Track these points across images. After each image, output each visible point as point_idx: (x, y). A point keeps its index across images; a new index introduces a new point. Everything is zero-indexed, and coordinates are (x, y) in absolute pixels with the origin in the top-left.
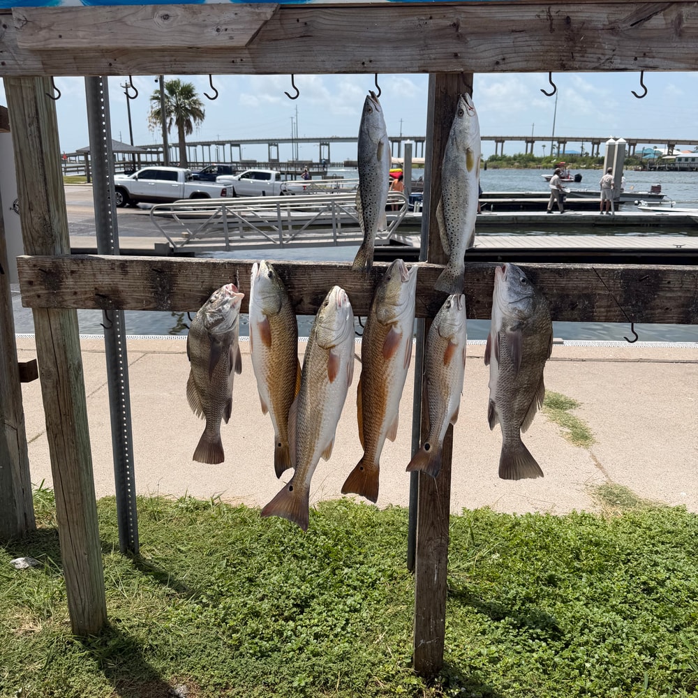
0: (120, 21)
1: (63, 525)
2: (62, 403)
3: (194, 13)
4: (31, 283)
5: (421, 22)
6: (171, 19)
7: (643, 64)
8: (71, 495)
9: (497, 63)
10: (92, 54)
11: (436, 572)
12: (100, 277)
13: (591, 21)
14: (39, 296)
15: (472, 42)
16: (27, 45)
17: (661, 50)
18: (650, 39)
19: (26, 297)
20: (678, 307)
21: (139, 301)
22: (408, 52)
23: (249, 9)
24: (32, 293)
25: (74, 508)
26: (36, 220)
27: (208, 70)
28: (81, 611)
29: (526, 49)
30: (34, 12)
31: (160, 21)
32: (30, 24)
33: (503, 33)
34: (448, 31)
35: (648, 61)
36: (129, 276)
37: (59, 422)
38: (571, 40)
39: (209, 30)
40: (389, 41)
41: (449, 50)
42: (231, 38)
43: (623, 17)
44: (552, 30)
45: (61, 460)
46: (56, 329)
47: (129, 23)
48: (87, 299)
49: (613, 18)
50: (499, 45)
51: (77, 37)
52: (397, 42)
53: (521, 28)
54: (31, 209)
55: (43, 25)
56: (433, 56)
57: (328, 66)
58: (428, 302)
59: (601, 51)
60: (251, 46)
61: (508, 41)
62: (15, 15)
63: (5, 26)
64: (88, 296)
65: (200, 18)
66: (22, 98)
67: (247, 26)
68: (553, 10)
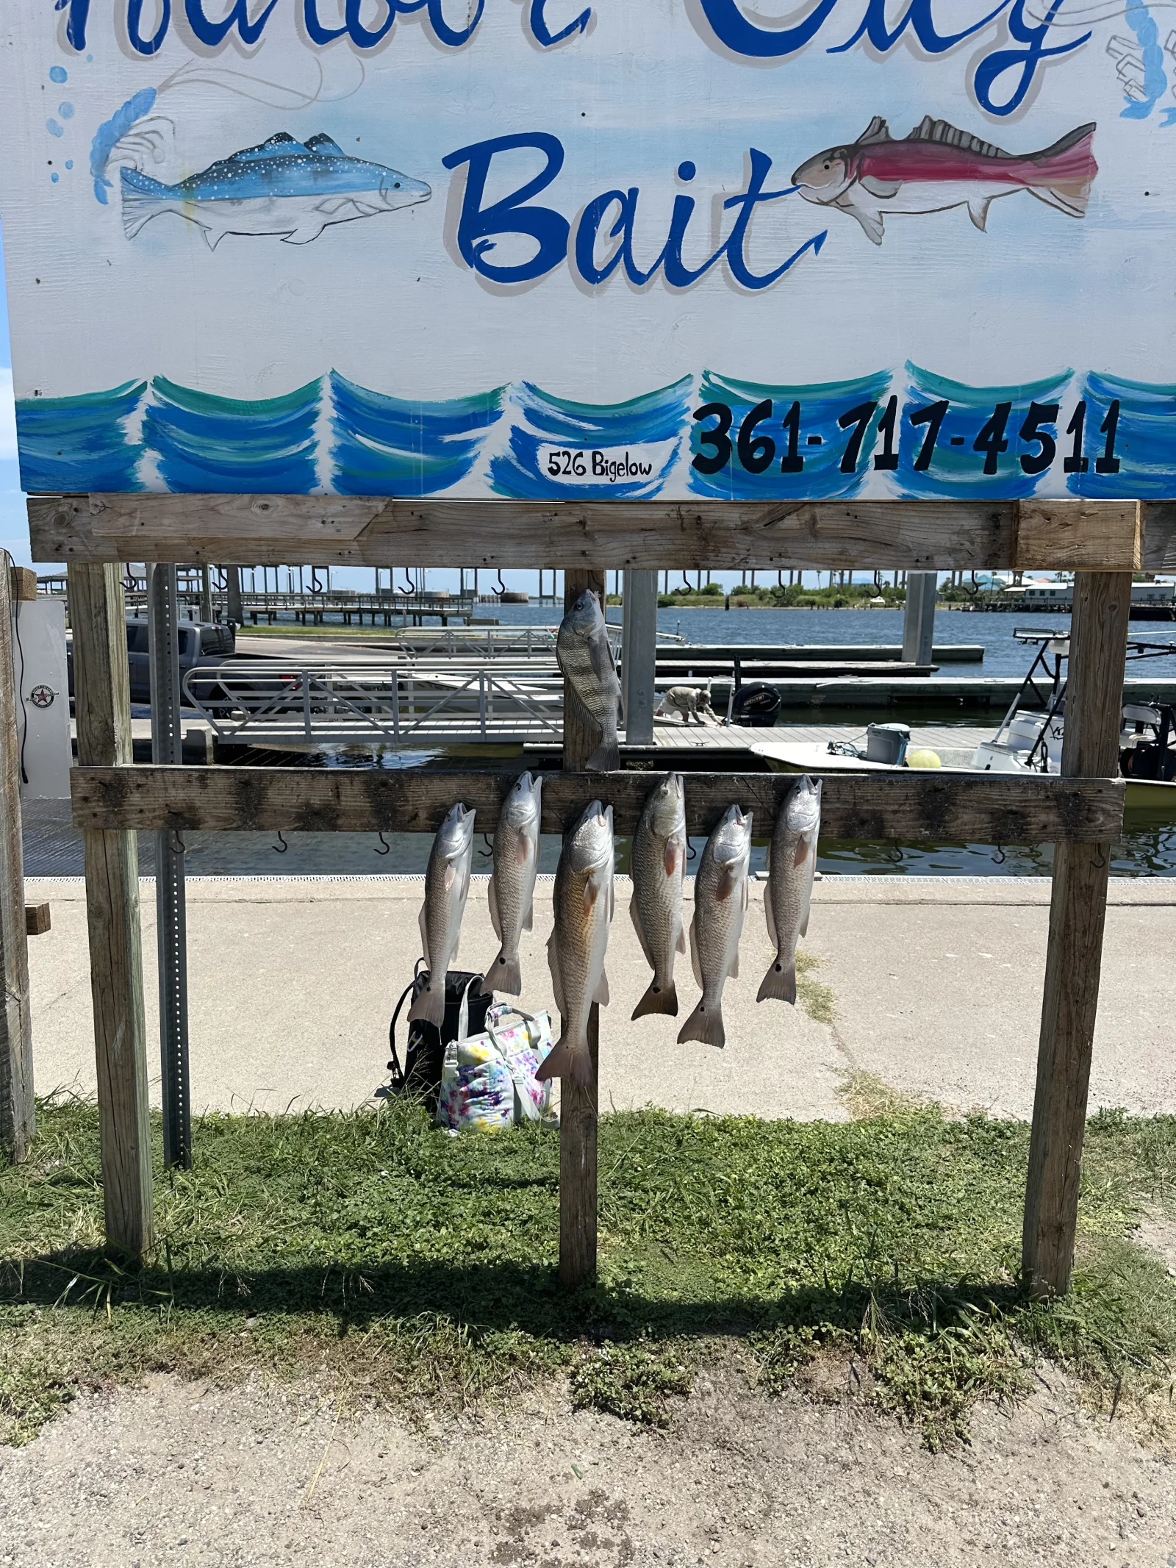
0: (212, 509)
1: (106, 1110)
2: (114, 949)
3: (298, 504)
4: (86, 799)
5: (546, 519)
6: (271, 509)
7: (779, 564)
8: (119, 1068)
9: (628, 562)
10: (176, 542)
11: (584, 1151)
12: (172, 792)
13: (723, 521)
14: (95, 815)
15: (600, 539)
16: (102, 532)
17: (797, 550)
18: (785, 539)
19: (79, 816)
20: (837, 820)
21: (218, 819)
22: (533, 549)
23: (359, 502)
24: (87, 811)
25: (121, 1086)
26: (95, 724)
27: (310, 561)
28: (121, 1228)
29: (657, 548)
30: (115, 498)
31: (258, 511)
32: (108, 510)
33: (632, 531)
34: (575, 528)
35: (784, 561)
36: (209, 790)
37: (108, 972)
38: (704, 539)
39: (313, 521)
40: (511, 537)
41: (577, 548)
42: (338, 531)
43: (755, 517)
44: (683, 529)
45: (108, 1023)
46: (112, 855)
47: (222, 511)
48: (155, 818)
49: (745, 518)
50: (628, 543)
51: (161, 525)
52: (521, 538)
53: (651, 526)
54: (90, 712)
55: (123, 511)
56: (559, 554)
57: (446, 561)
58: (564, 816)
59: (735, 551)
60: (360, 538)
61: (637, 540)
62: (91, 501)
63: (76, 510)
64: (157, 813)
65: (304, 509)
66: (89, 586)
67: (356, 519)
68: (684, 508)
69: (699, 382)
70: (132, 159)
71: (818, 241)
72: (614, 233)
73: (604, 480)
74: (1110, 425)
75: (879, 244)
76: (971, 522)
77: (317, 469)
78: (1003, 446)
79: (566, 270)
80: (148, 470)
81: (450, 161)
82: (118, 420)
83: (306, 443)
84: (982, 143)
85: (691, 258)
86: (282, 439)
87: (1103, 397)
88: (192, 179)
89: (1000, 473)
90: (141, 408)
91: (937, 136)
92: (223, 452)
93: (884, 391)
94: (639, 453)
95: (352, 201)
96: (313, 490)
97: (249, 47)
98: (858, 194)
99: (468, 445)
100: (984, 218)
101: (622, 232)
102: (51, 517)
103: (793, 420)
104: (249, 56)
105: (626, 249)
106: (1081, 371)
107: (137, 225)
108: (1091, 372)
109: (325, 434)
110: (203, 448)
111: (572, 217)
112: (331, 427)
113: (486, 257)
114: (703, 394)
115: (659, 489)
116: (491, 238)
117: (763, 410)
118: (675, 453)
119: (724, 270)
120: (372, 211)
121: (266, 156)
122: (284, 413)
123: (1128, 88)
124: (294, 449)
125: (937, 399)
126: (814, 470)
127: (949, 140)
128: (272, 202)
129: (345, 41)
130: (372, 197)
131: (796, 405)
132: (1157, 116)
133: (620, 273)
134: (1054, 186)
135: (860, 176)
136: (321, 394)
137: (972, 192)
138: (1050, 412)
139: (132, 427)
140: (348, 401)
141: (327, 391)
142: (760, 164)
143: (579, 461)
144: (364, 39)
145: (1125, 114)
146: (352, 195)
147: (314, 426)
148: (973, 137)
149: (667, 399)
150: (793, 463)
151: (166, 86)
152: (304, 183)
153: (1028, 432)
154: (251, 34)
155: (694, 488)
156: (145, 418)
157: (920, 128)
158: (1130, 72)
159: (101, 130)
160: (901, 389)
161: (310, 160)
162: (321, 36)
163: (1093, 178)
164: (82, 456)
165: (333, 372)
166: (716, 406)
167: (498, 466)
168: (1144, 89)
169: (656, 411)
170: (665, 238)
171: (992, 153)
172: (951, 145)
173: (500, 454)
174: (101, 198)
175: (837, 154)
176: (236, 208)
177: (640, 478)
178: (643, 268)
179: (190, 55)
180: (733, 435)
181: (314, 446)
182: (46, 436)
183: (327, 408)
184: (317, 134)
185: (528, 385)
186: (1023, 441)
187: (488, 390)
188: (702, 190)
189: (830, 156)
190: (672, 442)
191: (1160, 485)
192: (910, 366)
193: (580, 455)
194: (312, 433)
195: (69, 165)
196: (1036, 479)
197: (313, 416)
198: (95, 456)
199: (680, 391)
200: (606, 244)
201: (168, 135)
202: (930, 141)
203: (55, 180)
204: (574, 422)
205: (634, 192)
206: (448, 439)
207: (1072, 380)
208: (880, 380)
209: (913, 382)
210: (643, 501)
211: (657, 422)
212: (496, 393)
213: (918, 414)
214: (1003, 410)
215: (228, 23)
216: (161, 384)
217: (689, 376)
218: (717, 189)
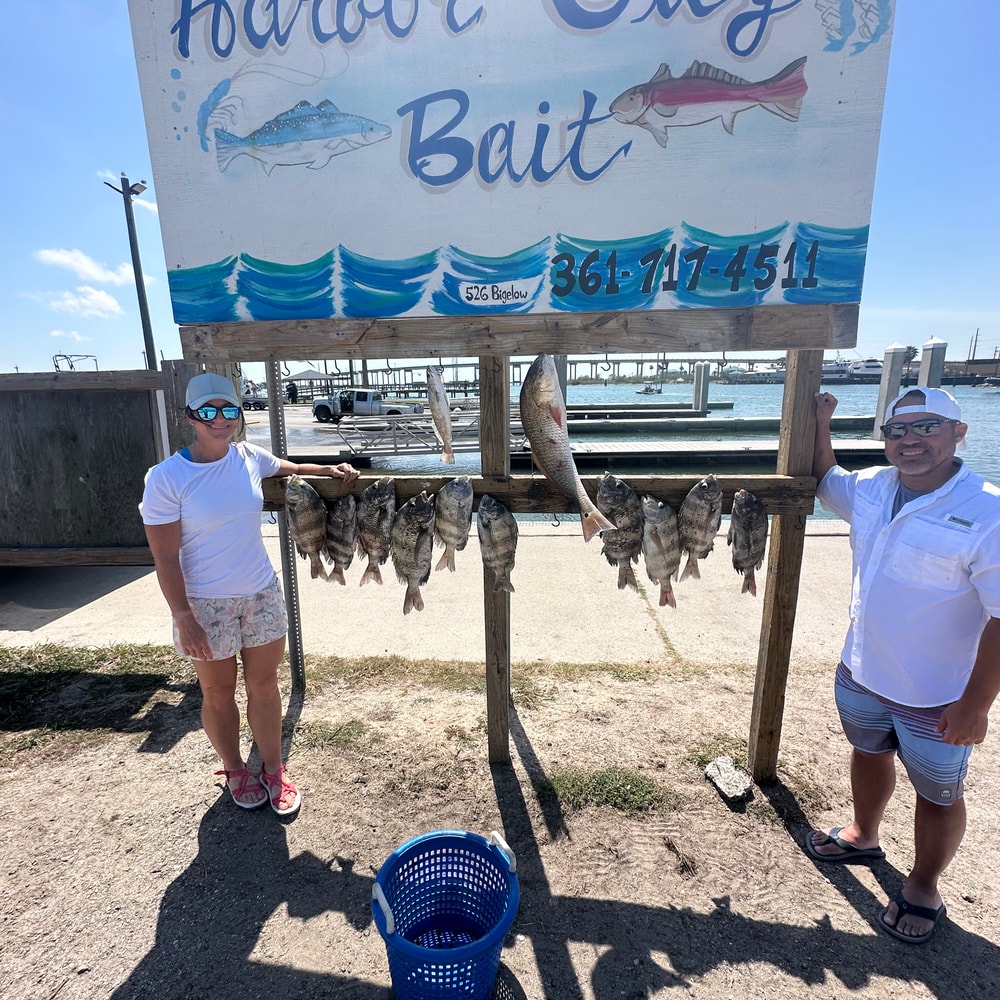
0: (277, 329)
3: (323, 324)
5: (466, 327)
6: (309, 328)
7: (606, 349)
9: (515, 351)
10: (260, 349)
13: (572, 324)
15: (500, 338)
17: (617, 341)
18: (609, 335)
22: (457, 345)
23: (356, 321)
29: (532, 342)
30: (223, 325)
31: (302, 329)
32: (221, 332)
33: (518, 332)
34: (483, 332)
35: (609, 348)
38: (561, 336)
39: (332, 334)
41: (485, 343)
42: (347, 339)
43: (590, 322)
44: (547, 331)
47: (282, 330)
49: (585, 323)
50: (515, 340)
51: (250, 339)
52: (452, 339)
53: (529, 329)
55: (228, 332)
56: (474, 347)
57: (409, 355)
59: (579, 342)
60: (361, 343)
61: (520, 337)
65: (327, 327)
67: (356, 332)
68: (547, 317)
69: (554, 241)
70: (220, 123)
71: (627, 148)
72: (501, 150)
73: (499, 302)
74: (812, 257)
75: (665, 147)
76: (723, 322)
77: (333, 303)
78: (743, 273)
79: (472, 176)
80: (241, 309)
81: (402, 112)
82: (224, 280)
83: (327, 289)
84: (731, 76)
85: (547, 164)
86: (313, 287)
87: (808, 238)
88: (254, 133)
89: (740, 290)
90: (235, 272)
91: (702, 73)
92: (281, 296)
93: (667, 242)
94: (519, 285)
95: (346, 140)
96: (332, 316)
97: (282, 48)
98: (651, 116)
99: (419, 285)
100: (732, 126)
101: (506, 150)
102: (193, 337)
103: (612, 261)
104: (281, 54)
105: (508, 160)
106: (794, 222)
107: (226, 163)
108: (800, 223)
109: (337, 283)
110: (271, 294)
111: (475, 142)
112: (340, 278)
113: (425, 170)
114: (557, 248)
115: (532, 306)
116: (428, 158)
117: (594, 256)
118: (541, 285)
119: (568, 170)
120: (358, 146)
121: (295, 116)
122: (314, 272)
123: (829, 31)
124: (320, 293)
125: (701, 245)
126: (625, 292)
127: (710, 75)
128: (301, 145)
129: (337, 41)
130: (357, 137)
131: (614, 252)
132: (848, 48)
133: (505, 175)
134: (779, 101)
135: (652, 104)
136: (334, 259)
137: (724, 109)
138: (773, 250)
139: (231, 283)
140: (349, 262)
141: (337, 257)
142: (590, 100)
143: (484, 292)
144: (347, 37)
145: (827, 49)
146: (346, 137)
147: (331, 279)
148: (725, 73)
149: (536, 251)
150: (613, 288)
151: (236, 76)
152: (317, 131)
153: (759, 264)
154: (282, 40)
155: (553, 305)
156: (238, 278)
157: (691, 68)
158: (831, 20)
159: (202, 106)
160: (679, 240)
161: (320, 117)
162: (323, 38)
163: (803, 94)
164: (206, 302)
165: (340, 245)
166: (566, 254)
167: (437, 297)
168: (840, 31)
169: (530, 259)
170: (532, 152)
171: (738, 82)
172: (711, 79)
173: (437, 289)
174: (205, 149)
175: (638, 90)
176: (281, 149)
177: (520, 300)
178: (518, 170)
179: (248, 56)
180: (576, 273)
181: (332, 290)
182: (185, 291)
183: (338, 268)
184: (323, 100)
185: (452, 247)
186: (756, 270)
187: (429, 252)
188: (553, 120)
189: (633, 91)
190: (540, 277)
191: (844, 294)
192: (684, 224)
193: (485, 288)
194: (330, 282)
195: (186, 130)
196: (763, 293)
197: (330, 272)
198: (212, 301)
199: (543, 247)
200: (496, 157)
201: (240, 108)
202: (698, 77)
203: (179, 139)
204: (480, 268)
205: (512, 123)
206: (407, 282)
207: (788, 228)
208: (665, 235)
209: (686, 235)
210: (524, 314)
211: (529, 266)
212: (434, 253)
213: (689, 255)
214: (743, 250)
215: (268, 34)
216: (245, 258)
217: (549, 237)
218: (563, 118)
